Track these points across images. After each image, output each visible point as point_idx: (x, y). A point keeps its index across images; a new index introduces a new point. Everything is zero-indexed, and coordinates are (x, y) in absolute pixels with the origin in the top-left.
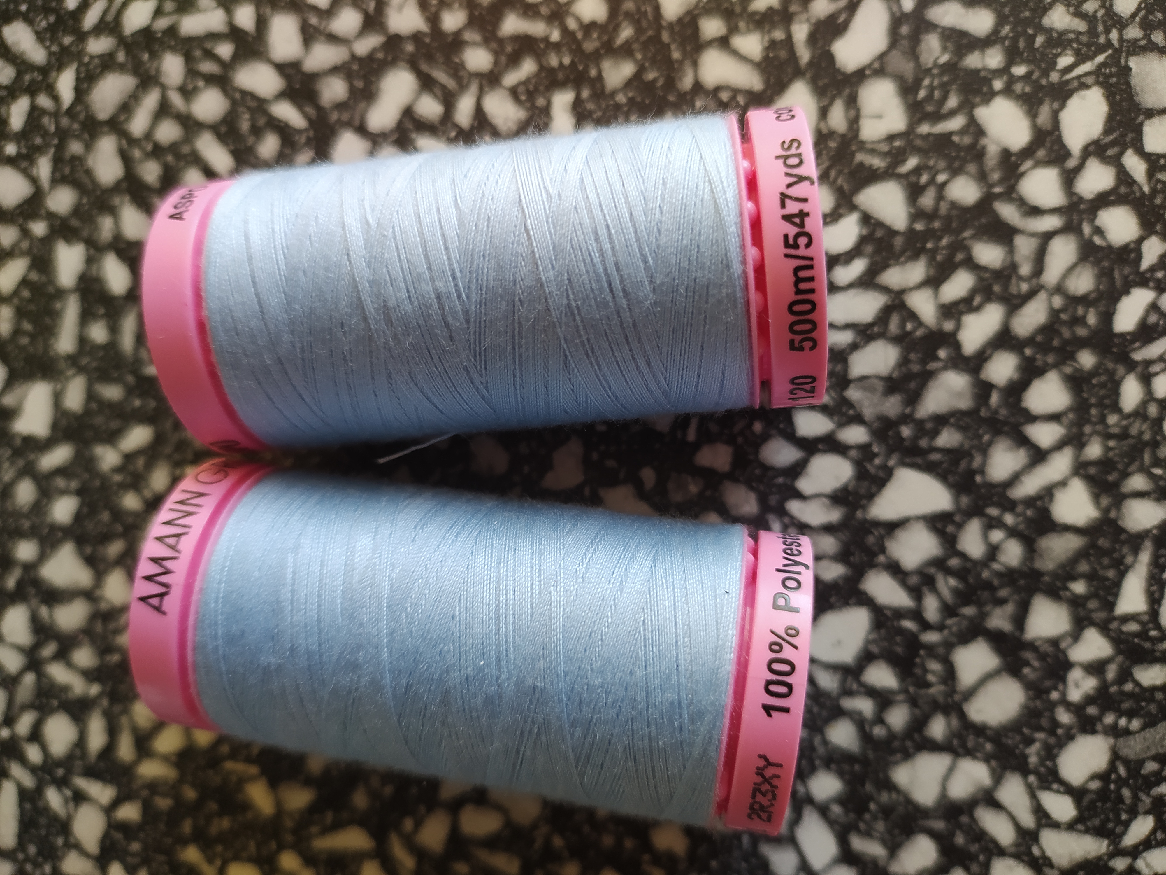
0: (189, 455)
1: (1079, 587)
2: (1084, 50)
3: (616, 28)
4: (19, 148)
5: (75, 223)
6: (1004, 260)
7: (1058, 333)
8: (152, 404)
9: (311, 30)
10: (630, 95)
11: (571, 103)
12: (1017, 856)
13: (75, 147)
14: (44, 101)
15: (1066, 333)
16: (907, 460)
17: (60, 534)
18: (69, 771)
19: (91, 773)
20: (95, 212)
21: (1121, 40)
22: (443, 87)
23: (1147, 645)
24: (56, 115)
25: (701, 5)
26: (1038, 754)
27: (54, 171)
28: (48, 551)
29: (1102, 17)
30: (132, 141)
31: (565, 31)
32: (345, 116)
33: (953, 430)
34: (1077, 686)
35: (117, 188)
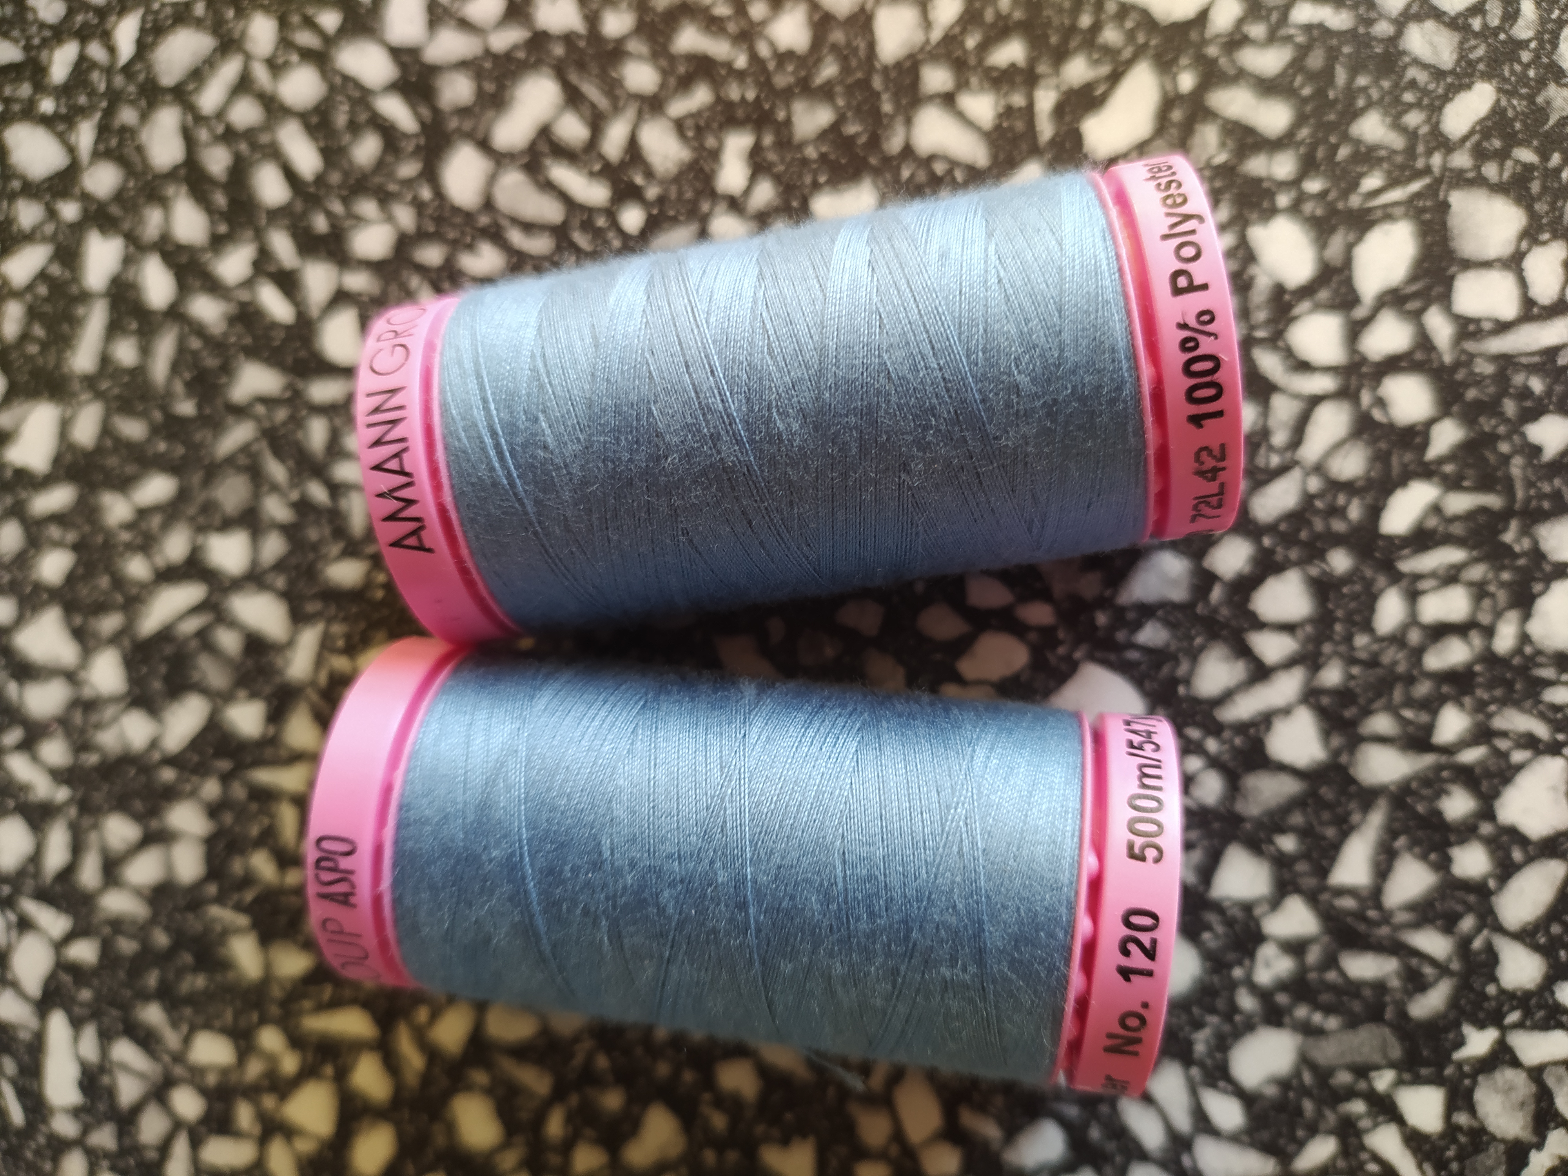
0: (217, 520)
1: (1287, 843)
2: (1396, 173)
3: (818, 61)
4: (58, 106)
5: (115, 210)
6: (1255, 423)
7: (1309, 523)
8: (180, 450)
9: (440, 11)
10: (824, 149)
11: (749, 150)
12: (1163, 1164)
13: (127, 115)
14: (96, 51)
15: (1319, 525)
16: (1098, 654)
17: (45, 596)
18: (17, 890)
19: (44, 896)
20: (141, 200)
21: (1444, 168)
22: (593, 106)
23: (1362, 928)
24: (109, 71)
25: (928, 48)
26: (1207, 1042)
27: (97, 142)
28: (28, 614)
29: (1425, 135)
30: (200, 119)
31: (754, 57)
32: (467, 125)
33: (1158, 625)
34: (1268, 965)
35: (172, 175)
